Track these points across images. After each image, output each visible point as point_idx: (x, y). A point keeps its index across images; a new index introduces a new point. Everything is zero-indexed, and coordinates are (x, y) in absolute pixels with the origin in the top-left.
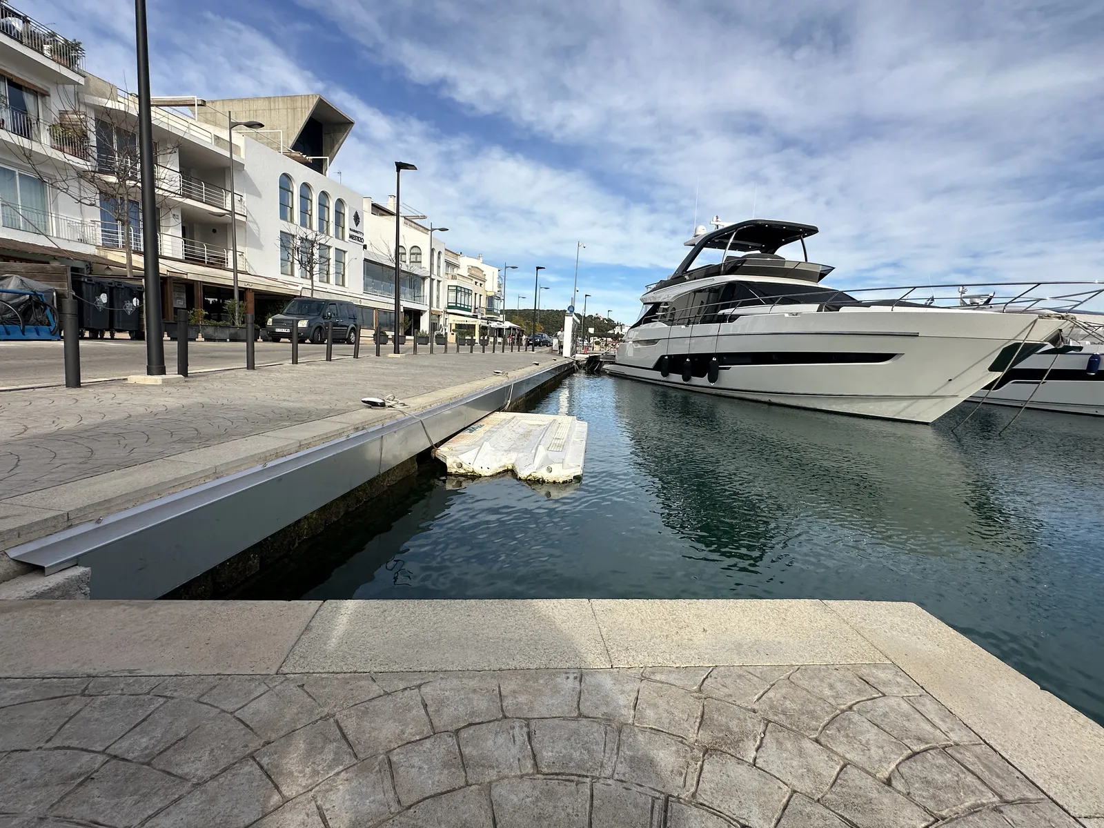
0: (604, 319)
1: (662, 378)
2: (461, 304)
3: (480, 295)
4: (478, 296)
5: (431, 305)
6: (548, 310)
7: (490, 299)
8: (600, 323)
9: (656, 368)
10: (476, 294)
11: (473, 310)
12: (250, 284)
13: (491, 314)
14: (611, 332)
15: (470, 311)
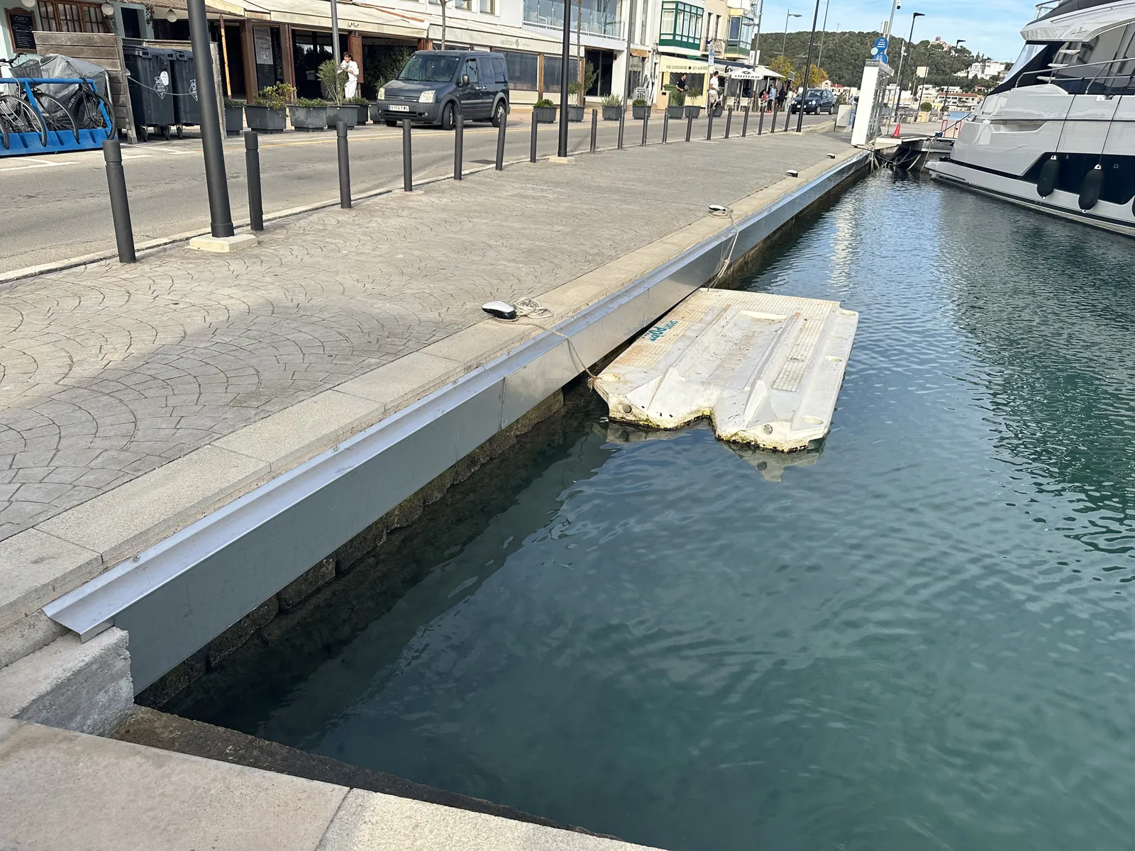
0: (950, 48)
1: (1037, 197)
2: (682, 36)
3: (718, 17)
4: (713, 18)
5: (630, 40)
6: (844, 33)
7: (735, 24)
8: (943, 57)
9: (1031, 175)
10: (710, 14)
11: (702, 47)
12: (356, 23)
13: (734, 51)
14: (962, 74)
15: (697, 47)
